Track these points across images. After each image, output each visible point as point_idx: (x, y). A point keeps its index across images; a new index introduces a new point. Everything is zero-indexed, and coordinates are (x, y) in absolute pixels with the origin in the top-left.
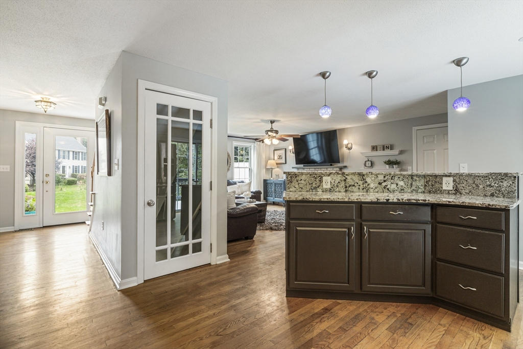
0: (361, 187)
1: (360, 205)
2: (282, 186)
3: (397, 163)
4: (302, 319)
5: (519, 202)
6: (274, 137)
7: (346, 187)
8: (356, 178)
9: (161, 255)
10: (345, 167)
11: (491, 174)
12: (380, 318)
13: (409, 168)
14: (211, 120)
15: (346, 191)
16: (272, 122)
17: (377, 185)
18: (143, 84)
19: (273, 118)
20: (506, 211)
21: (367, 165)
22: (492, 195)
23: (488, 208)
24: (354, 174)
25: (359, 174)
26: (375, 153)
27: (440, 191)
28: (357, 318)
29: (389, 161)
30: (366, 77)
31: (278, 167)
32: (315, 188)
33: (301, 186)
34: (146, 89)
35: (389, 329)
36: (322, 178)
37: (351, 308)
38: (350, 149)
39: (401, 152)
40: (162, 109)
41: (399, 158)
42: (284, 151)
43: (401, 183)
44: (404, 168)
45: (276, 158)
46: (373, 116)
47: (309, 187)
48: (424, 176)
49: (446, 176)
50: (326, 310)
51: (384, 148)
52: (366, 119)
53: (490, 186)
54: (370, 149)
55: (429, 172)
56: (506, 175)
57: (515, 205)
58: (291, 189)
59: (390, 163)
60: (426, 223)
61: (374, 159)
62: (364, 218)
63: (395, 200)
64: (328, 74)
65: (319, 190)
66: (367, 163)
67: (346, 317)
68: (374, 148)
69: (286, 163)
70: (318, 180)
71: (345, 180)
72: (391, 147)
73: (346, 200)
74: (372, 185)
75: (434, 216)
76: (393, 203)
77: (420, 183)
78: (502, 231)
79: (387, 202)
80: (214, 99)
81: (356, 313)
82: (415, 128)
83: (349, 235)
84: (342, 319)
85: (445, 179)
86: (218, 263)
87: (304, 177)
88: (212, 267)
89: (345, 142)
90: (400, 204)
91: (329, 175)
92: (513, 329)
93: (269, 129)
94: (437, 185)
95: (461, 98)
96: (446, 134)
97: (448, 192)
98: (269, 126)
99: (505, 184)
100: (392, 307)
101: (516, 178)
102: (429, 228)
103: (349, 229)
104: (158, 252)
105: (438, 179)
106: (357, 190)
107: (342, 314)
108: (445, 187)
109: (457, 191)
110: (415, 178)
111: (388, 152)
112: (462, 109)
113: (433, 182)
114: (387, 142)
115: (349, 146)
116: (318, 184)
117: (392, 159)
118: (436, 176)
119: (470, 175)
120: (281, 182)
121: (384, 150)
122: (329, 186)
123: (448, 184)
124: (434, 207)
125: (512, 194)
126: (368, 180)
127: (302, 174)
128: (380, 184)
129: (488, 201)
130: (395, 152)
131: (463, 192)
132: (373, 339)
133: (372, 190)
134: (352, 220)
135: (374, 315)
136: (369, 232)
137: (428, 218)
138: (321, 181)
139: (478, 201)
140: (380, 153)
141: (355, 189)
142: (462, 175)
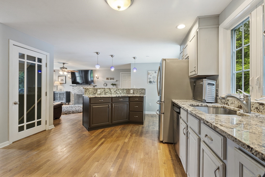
0: (110, 93)
1: (112, 98)
2: (65, 94)
3: (115, 85)
4: (97, 134)
5: (145, 95)
6: (65, 71)
7: (105, 93)
8: (108, 90)
9: (21, 129)
10: (96, 86)
11: (140, 89)
12: (117, 129)
13: (119, 86)
14: (46, 64)
15: (105, 94)
16: (64, 64)
17: (114, 92)
18: (12, 42)
19: (64, 62)
20: (143, 97)
21: (105, 85)
22: (141, 94)
23: (140, 97)
24: (107, 89)
25: (109, 89)
26: (107, 81)
27: (130, 93)
28: (112, 131)
29: (113, 84)
30: (111, 56)
31: (61, 85)
32: (95, 94)
33: (90, 93)
34: (13, 45)
35: (120, 130)
36: (97, 90)
37: (109, 129)
38: (98, 78)
39: (117, 81)
40: (22, 56)
41: (116, 83)
42: (65, 77)
43: (121, 91)
44: (117, 86)
45: (59, 80)
46: (113, 70)
47: (93, 93)
48: (126, 89)
49: (131, 89)
50: (103, 131)
51: (111, 79)
52: (110, 70)
53: (140, 92)
54: (106, 79)
55: (127, 88)
56: (143, 89)
57: (145, 96)
58: (86, 94)
59: (113, 85)
60: (127, 102)
61: (107, 83)
62: (113, 101)
63: (121, 96)
64: (99, 53)
65: (96, 94)
66: (105, 84)
67: (109, 131)
68: (107, 79)
69: (66, 83)
70: (96, 91)
71: (105, 91)
72: (113, 79)
73: (108, 97)
74: (113, 92)
75: (129, 100)
76: (120, 97)
77: (125, 91)
78: (142, 102)
79: (119, 97)
80: (48, 54)
81: (111, 130)
82: (121, 73)
83: (109, 107)
84: (108, 132)
85: (131, 90)
86: (49, 129)
87: (91, 90)
88: (46, 131)
89: (96, 75)
90: (122, 97)
91: (99, 89)
92: (144, 124)
93: (62, 67)
94: (129, 92)
95: (135, 68)
96: (130, 75)
97: (132, 94)
98: (62, 66)
99: (143, 91)
100: (120, 126)
101: (145, 90)
102: (128, 103)
103: (109, 105)
104: (19, 127)
105: (129, 90)
106: (108, 94)
107: (108, 131)
108: (131, 93)
109: (134, 93)
110: (124, 90)
111: (112, 81)
112: (135, 71)
113: (128, 91)
114: (112, 77)
115: (98, 77)
116: (96, 92)
117: (114, 83)
118: (129, 89)
119: (136, 89)
120: (63, 93)
121: (111, 80)
122: (100, 93)
123: (132, 91)
124: (129, 97)
125: (144, 94)
126: (112, 90)
127: (90, 88)
128: (115, 92)
129: (140, 95)
130: (115, 81)
131: (135, 93)
132: (117, 133)
133: (113, 94)
134: (109, 103)
135: (116, 129)
136: (114, 106)
137: (128, 100)
138: (97, 91)
139: (138, 95)
140: (109, 81)
141: (107, 93)
142: (135, 89)
